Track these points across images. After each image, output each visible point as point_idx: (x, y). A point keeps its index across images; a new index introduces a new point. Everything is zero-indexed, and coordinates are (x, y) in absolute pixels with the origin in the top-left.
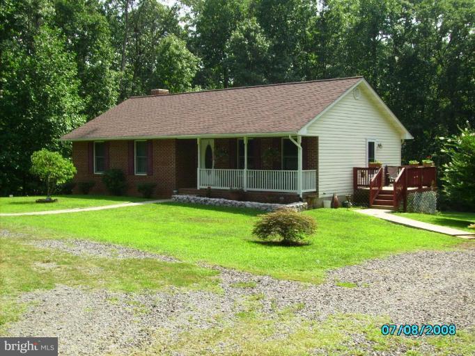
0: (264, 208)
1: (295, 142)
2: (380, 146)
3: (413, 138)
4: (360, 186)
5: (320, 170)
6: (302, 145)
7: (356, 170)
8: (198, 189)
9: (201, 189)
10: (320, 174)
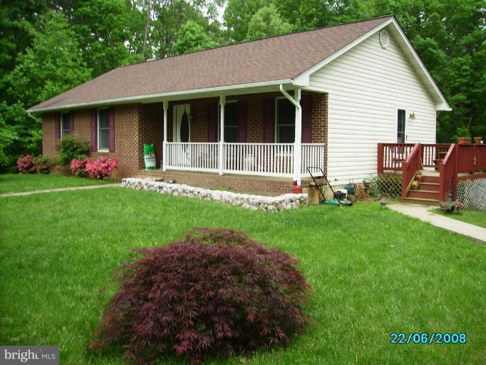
0: (239, 202)
1: (291, 99)
2: (412, 116)
3: (451, 110)
4: (387, 169)
5: (329, 145)
6: (301, 103)
7: (381, 147)
8: (164, 169)
9: (167, 170)
10: (329, 150)
